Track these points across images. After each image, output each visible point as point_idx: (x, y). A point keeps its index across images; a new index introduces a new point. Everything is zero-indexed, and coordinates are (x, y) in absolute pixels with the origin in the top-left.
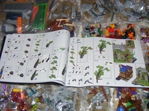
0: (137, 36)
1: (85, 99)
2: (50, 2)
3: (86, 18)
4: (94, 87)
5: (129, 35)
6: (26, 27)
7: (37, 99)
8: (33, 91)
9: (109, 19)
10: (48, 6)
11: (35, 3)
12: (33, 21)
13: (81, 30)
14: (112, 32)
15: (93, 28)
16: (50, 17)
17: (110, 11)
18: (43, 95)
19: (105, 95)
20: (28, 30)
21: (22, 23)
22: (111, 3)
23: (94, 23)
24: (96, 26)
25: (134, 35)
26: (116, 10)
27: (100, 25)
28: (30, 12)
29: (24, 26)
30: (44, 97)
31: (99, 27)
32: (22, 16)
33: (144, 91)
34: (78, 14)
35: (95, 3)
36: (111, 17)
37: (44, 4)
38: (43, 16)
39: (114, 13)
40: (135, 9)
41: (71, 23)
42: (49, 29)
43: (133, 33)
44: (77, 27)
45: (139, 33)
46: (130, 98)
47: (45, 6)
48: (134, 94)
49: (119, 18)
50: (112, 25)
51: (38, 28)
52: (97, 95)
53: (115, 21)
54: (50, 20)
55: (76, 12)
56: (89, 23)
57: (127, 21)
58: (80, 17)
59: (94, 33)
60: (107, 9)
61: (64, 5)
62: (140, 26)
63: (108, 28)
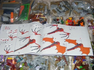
0: (86, 25)
1: (53, 64)
2: (31, 3)
3: (53, 13)
4: (59, 57)
5: (81, 24)
6: (16, 18)
7: (23, 64)
8: (21, 59)
9: (68, 14)
10: (30, 5)
11: (22, 4)
12: (21, 15)
13: (51, 21)
14: (70, 22)
15: (58, 20)
16: (31, 13)
17: (68, 9)
18: (27, 61)
19: (66, 61)
20: (17, 20)
21: (14, 16)
22: (70, 4)
23: (59, 17)
24: (60, 18)
25: (84, 24)
26: (73, 9)
27: (62, 18)
28: (18, 9)
29: (15, 18)
30: (27, 63)
32: (13, 12)
33: (90, 59)
34: (49, 11)
35: (59, 4)
36: (69, 13)
37: (28, 4)
38: (27, 12)
39: (71, 11)
40: (84, 8)
41: (45, 17)
42: (31, 20)
43: (83, 23)
44: (48, 19)
45: (87, 23)
46: (82, 63)
47: (28, 5)
48: (84, 61)
49: (74, 14)
50: (70, 18)
51: (23, 19)
52: (61, 61)
53: (72, 16)
54: (31, 15)
55: (48, 9)
56: (56, 16)
57: (79, 15)
58: (50, 13)
59: (59, 23)
60: (67, 8)
61: (40, 5)
62: (87, 19)
63: (68, 20)
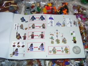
0: (70, 13)
5: (64, 11)
14: (49, 10)
25: (68, 12)
31: (38, 5)
33: (76, 62)
43: (66, 10)
50: (49, 3)
59: (34, 11)
62: (72, 4)
63: (46, 7)
